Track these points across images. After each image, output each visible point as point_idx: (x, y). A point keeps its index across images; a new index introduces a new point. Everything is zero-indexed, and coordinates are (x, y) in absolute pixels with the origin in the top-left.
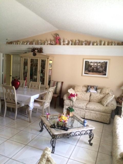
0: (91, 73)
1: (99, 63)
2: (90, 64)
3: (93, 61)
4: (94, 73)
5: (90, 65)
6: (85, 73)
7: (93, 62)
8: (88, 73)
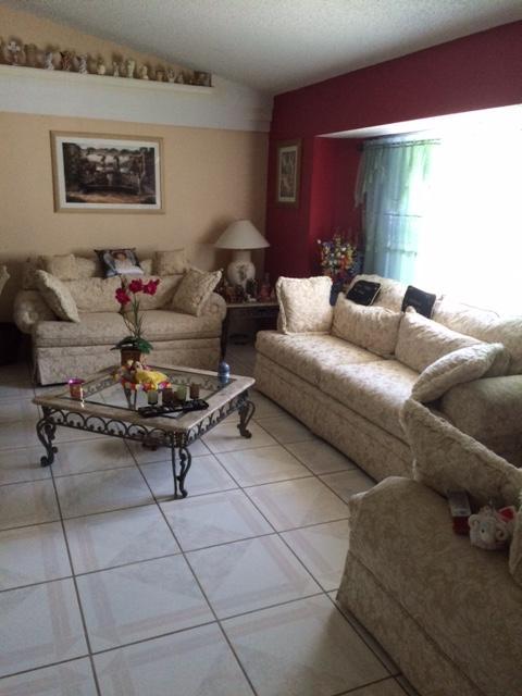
0: (96, 197)
1: (124, 152)
2: (84, 155)
3: (97, 143)
4: (109, 197)
5: (86, 161)
6: (69, 200)
7: (96, 147)
8: (82, 196)
